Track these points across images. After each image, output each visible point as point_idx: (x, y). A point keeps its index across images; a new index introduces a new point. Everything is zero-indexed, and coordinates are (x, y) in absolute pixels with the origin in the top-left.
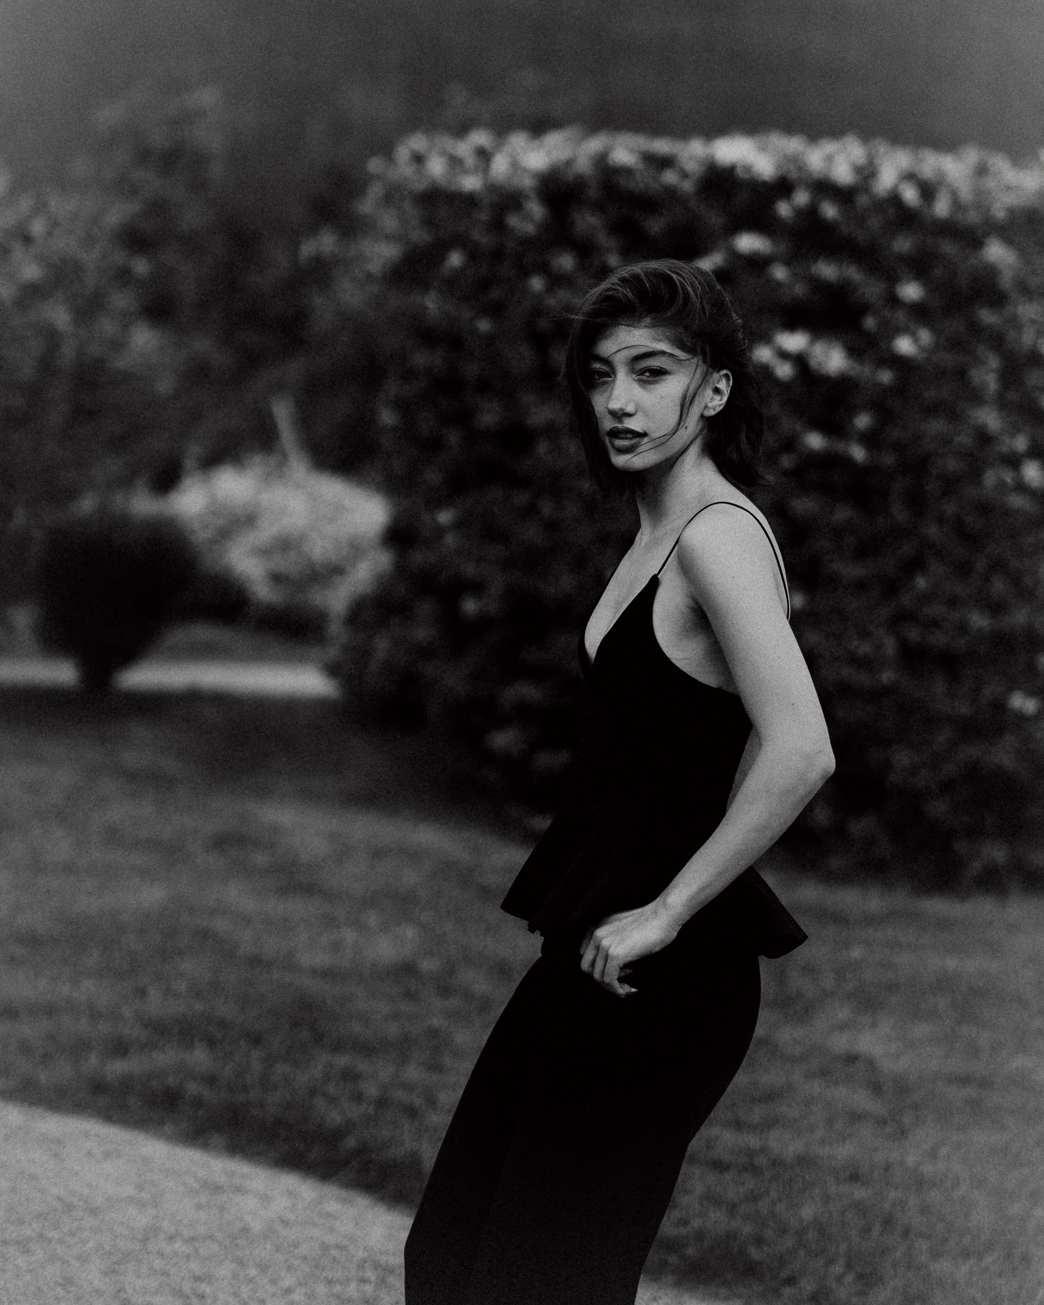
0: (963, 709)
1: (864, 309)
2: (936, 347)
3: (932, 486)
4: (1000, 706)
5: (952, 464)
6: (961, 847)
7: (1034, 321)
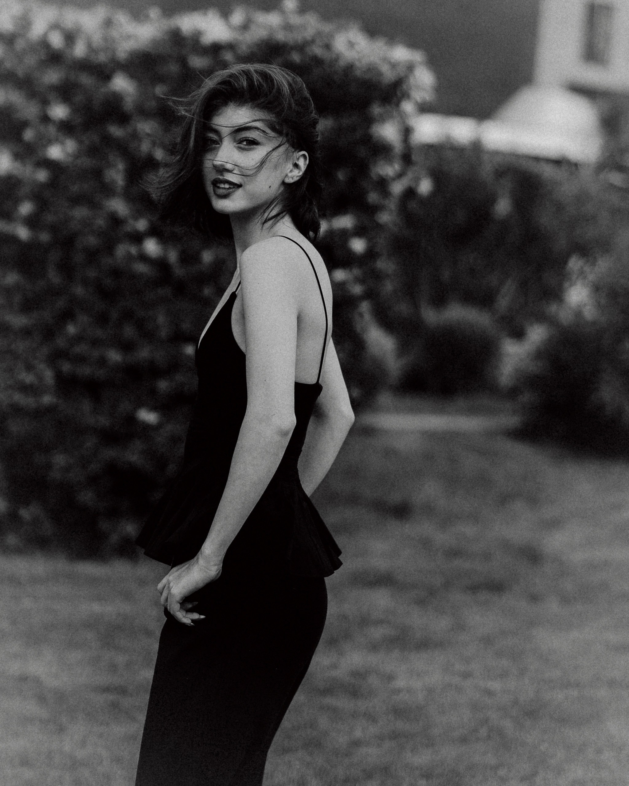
0: (103, 421)
1: (24, 124)
2: (77, 156)
3: (79, 258)
4: (131, 420)
5: (92, 241)
6: (104, 525)
7: (148, 135)
